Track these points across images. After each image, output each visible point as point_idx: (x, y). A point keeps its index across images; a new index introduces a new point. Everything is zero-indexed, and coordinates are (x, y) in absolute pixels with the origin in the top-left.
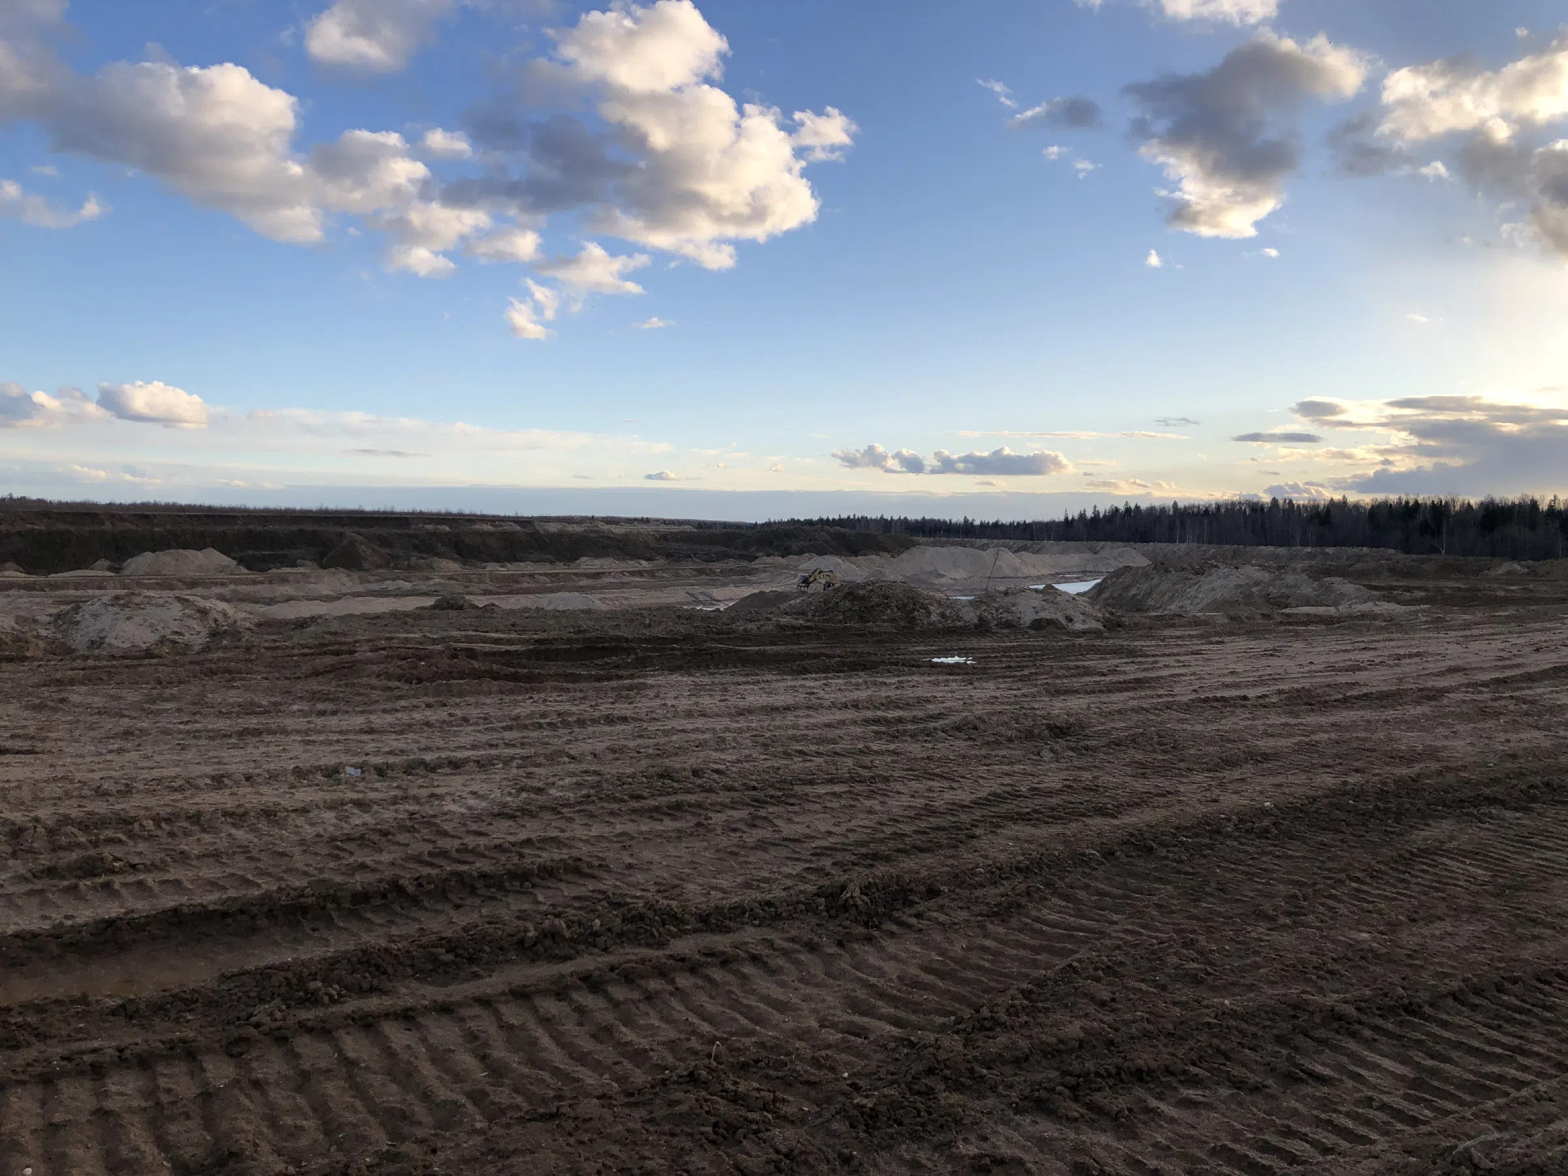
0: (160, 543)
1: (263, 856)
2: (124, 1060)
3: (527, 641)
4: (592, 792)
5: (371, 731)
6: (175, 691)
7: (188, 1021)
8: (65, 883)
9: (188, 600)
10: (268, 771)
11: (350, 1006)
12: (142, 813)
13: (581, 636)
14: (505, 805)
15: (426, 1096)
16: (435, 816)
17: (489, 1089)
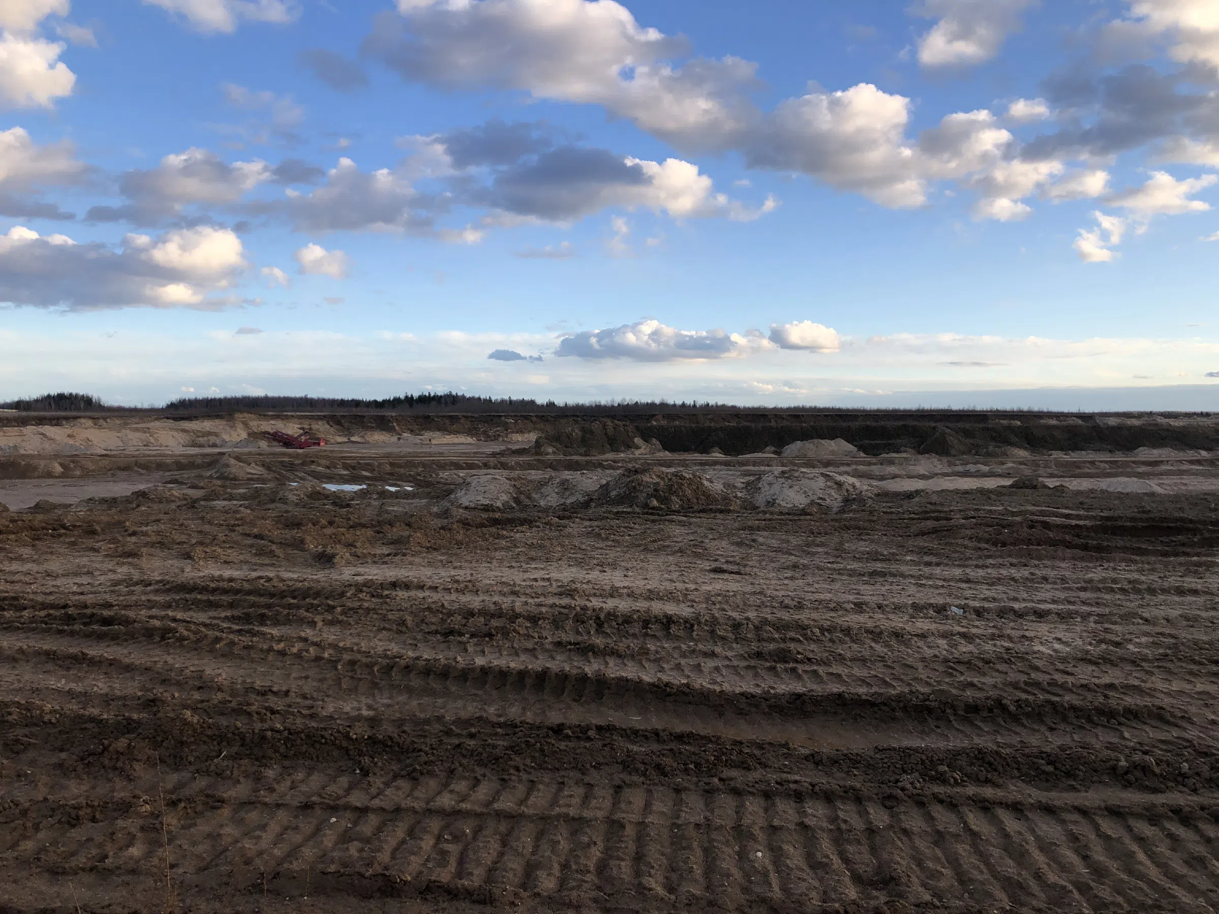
0: (805, 436)
1: (896, 665)
2: (816, 793)
3: (1094, 518)
4: (1169, 651)
5: (968, 581)
6: (823, 539)
7: (855, 775)
8: (768, 664)
9: (829, 476)
10: (893, 603)
11: (971, 790)
12: (812, 623)
13: (1145, 516)
14: (1087, 652)
15: (1038, 876)
16: (1027, 653)
17: (1092, 884)
